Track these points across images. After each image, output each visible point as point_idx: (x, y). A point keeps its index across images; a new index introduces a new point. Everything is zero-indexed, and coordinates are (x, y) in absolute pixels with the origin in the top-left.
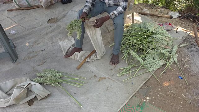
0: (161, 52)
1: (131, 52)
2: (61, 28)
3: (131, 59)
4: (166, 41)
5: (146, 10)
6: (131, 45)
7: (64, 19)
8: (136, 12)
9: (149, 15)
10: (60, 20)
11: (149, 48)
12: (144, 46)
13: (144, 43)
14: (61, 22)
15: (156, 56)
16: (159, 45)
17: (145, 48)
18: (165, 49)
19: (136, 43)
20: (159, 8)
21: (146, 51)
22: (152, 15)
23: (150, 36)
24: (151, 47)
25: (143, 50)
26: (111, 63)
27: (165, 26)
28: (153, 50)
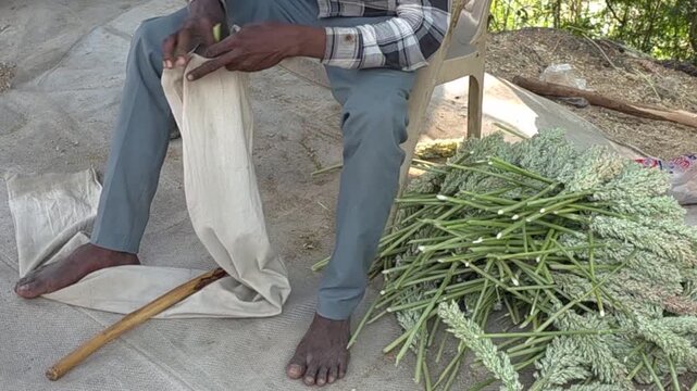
0: (642, 328)
1: (450, 312)
2: (27, 131)
3: (447, 357)
4: (673, 260)
5: (563, 71)
6: (453, 271)
7: (57, 75)
8: (499, 74)
9: (583, 102)
10: (26, 78)
11: (565, 301)
12: (532, 283)
13: (532, 263)
14: (32, 90)
15: (608, 354)
16: (630, 285)
17: (538, 297)
18: (666, 313)
19: (481, 262)
20: (649, 65)
21: (542, 316)
22: (597, 102)
23: (577, 226)
24: (580, 297)
25: (526, 308)
26: (294, 371)
27: (676, 175)
28: (591, 317)
